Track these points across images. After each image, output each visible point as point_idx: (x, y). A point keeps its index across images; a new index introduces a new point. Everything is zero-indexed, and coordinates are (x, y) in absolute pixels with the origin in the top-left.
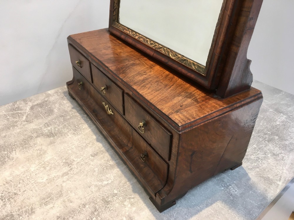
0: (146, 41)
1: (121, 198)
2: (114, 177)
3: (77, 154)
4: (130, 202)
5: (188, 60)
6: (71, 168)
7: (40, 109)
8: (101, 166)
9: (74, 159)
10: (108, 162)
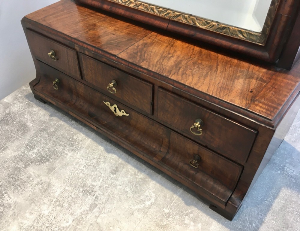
0: (149, 9)
1: (177, 216)
2: (154, 192)
3: (92, 176)
4: (191, 219)
5: (230, 27)
6: (95, 196)
7: (7, 128)
8: (132, 184)
9: (93, 183)
10: (137, 176)
